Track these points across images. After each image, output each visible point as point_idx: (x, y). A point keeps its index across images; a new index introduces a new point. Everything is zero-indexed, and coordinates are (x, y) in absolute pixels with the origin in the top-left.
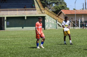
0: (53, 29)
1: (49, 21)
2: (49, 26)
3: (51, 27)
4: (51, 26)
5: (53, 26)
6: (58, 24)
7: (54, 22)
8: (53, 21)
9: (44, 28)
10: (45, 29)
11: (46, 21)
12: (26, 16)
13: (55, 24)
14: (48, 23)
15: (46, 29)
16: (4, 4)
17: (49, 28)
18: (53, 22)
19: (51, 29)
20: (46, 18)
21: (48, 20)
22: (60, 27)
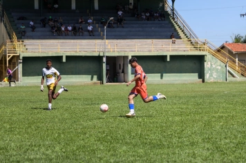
0: (219, 81)
1: (211, 65)
2: (211, 75)
3: (215, 77)
4: (215, 75)
5: (219, 76)
6: (229, 72)
7: (222, 67)
8: (220, 66)
9: (201, 80)
10: (203, 81)
11: (207, 65)
12: (168, 54)
13: (223, 72)
14: (210, 69)
15: (206, 80)
16: (118, 29)
17: (212, 80)
18: (220, 68)
19: (216, 81)
20: (206, 58)
21: (209, 63)
22: (233, 78)
